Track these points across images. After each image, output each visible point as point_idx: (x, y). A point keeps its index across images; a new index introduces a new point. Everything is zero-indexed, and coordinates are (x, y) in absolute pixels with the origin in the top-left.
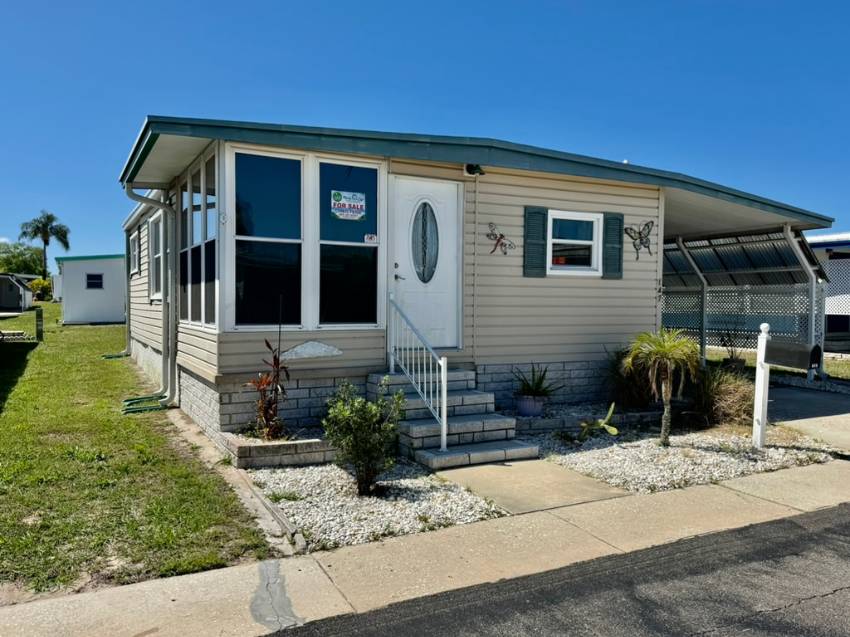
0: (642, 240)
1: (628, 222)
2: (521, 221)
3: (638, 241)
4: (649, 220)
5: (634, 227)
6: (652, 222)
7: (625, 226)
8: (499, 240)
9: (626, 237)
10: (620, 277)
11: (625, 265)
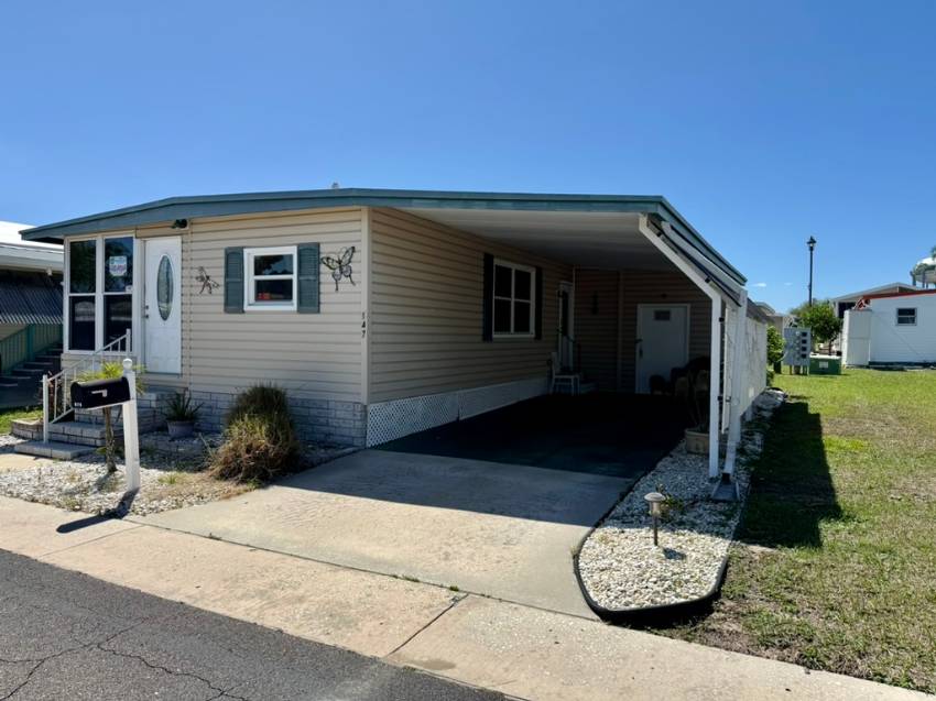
0: (343, 268)
1: (325, 250)
2: (222, 262)
3: (338, 271)
5: (332, 256)
6: (353, 248)
8: (205, 280)
10: (318, 312)
11: (323, 298)
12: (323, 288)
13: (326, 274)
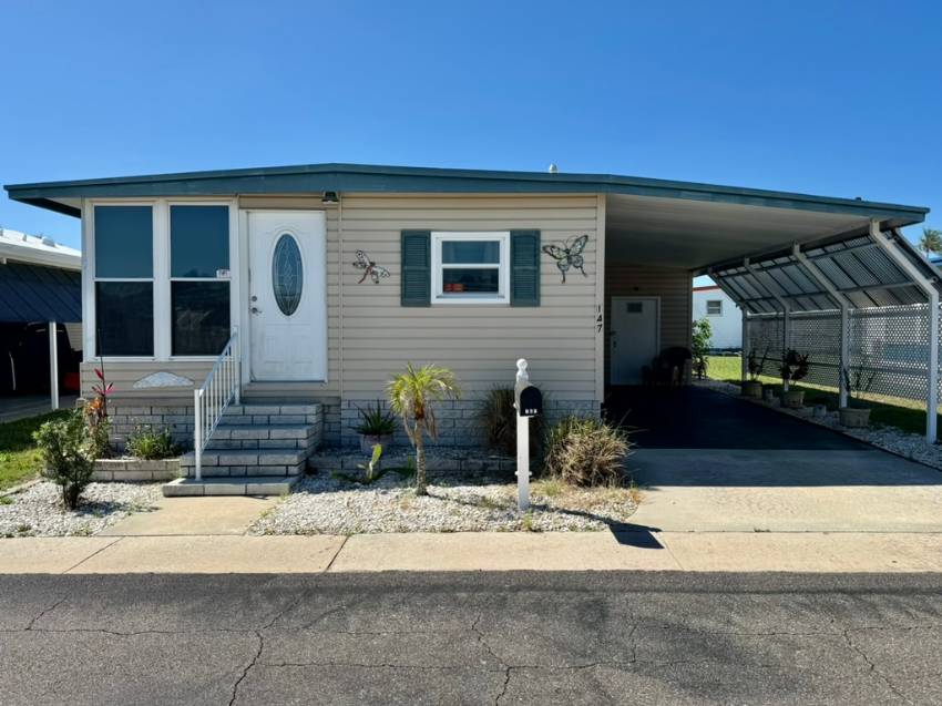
0: (572, 259)
1: (546, 239)
2: (397, 247)
3: (564, 261)
4: (580, 234)
5: (556, 244)
6: (586, 237)
7: (543, 244)
8: (369, 268)
9: (544, 257)
10: (537, 304)
11: (544, 290)
12: (544, 279)
13: (548, 264)
